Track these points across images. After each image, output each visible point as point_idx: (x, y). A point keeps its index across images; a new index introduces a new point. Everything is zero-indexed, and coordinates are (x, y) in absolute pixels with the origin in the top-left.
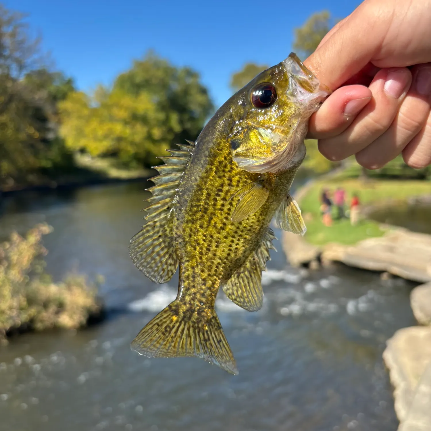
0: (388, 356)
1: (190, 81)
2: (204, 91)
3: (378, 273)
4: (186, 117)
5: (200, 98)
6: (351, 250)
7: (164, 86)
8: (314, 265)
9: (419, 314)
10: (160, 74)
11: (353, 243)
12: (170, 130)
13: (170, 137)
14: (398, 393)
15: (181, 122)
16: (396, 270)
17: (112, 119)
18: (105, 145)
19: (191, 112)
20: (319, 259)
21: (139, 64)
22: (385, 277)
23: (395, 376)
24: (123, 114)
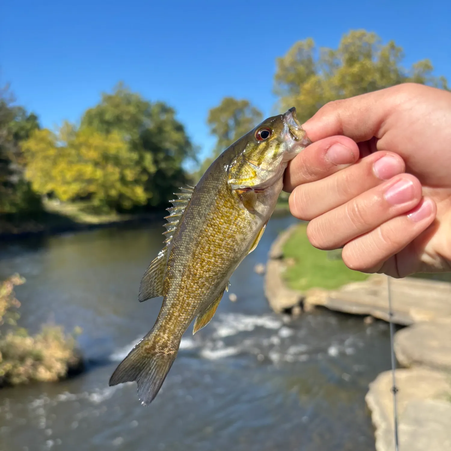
0: (370, 399)
1: (164, 117)
2: (179, 128)
3: (361, 317)
4: (161, 156)
5: (176, 136)
6: (334, 294)
7: (136, 123)
8: (297, 311)
9: (401, 358)
10: (132, 109)
11: (336, 287)
12: (145, 171)
13: (145, 178)
14: (379, 433)
15: (156, 162)
16: (379, 314)
17: (81, 160)
18: (75, 188)
19: (167, 151)
20: (301, 304)
21: (108, 99)
22: (368, 320)
23: (376, 418)
24: (93, 154)
